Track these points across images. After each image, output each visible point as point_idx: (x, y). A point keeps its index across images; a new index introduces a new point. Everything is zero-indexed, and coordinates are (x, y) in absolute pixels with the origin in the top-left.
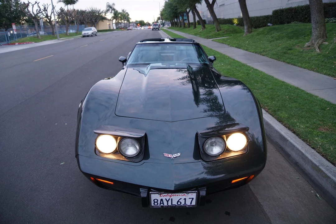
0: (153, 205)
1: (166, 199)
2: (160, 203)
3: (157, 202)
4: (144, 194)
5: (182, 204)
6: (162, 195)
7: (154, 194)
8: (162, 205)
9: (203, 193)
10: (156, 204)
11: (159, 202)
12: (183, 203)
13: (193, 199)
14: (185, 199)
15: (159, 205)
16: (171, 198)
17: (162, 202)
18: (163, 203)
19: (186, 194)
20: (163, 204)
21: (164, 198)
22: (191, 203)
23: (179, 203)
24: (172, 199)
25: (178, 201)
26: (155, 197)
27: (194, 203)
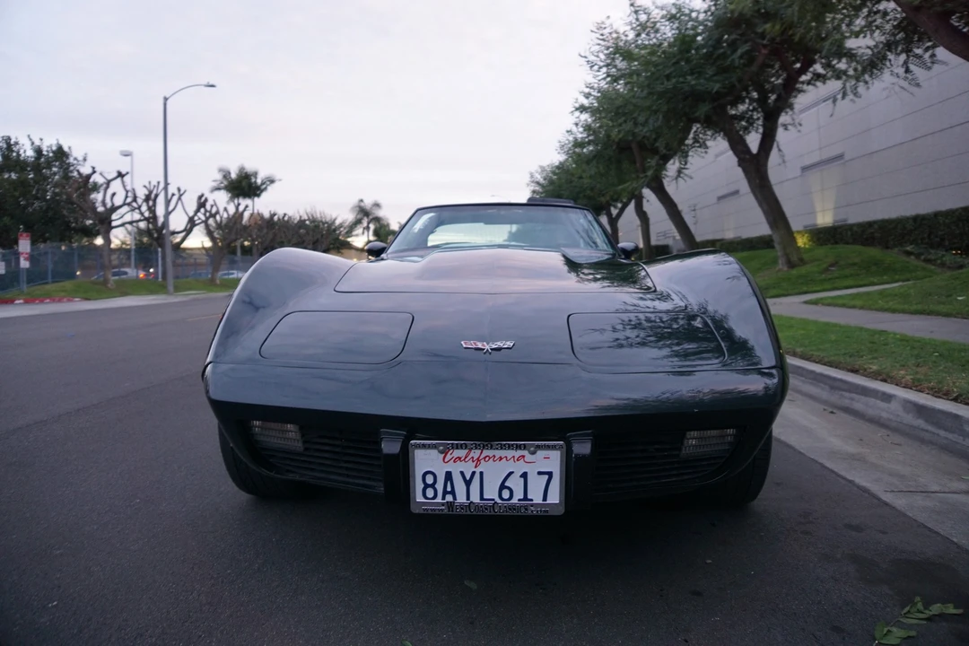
0: (420, 498)
1: (462, 473)
2: (445, 493)
3: (433, 486)
4: (390, 447)
5: (515, 501)
6: (449, 457)
7: (424, 446)
8: (449, 498)
9: (583, 448)
10: (430, 493)
11: (440, 487)
12: (518, 495)
13: (550, 474)
14: (524, 475)
15: (439, 500)
16: (478, 470)
17: (449, 489)
18: (453, 492)
19: (525, 453)
20: (455, 498)
21: (455, 469)
22: (545, 498)
23: (506, 494)
24: (481, 473)
25: (503, 487)
26: (427, 461)
27: (555, 497)
